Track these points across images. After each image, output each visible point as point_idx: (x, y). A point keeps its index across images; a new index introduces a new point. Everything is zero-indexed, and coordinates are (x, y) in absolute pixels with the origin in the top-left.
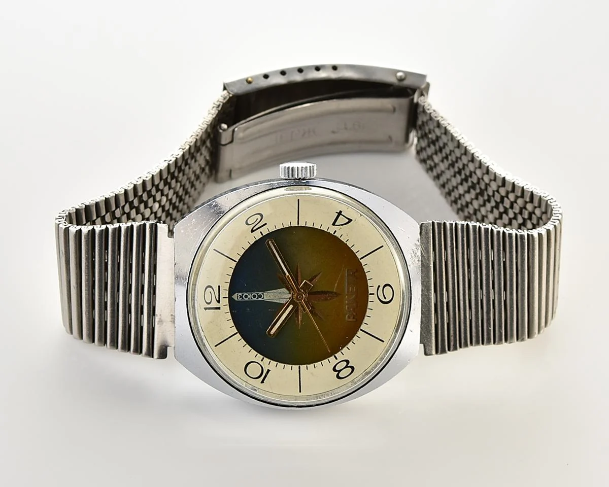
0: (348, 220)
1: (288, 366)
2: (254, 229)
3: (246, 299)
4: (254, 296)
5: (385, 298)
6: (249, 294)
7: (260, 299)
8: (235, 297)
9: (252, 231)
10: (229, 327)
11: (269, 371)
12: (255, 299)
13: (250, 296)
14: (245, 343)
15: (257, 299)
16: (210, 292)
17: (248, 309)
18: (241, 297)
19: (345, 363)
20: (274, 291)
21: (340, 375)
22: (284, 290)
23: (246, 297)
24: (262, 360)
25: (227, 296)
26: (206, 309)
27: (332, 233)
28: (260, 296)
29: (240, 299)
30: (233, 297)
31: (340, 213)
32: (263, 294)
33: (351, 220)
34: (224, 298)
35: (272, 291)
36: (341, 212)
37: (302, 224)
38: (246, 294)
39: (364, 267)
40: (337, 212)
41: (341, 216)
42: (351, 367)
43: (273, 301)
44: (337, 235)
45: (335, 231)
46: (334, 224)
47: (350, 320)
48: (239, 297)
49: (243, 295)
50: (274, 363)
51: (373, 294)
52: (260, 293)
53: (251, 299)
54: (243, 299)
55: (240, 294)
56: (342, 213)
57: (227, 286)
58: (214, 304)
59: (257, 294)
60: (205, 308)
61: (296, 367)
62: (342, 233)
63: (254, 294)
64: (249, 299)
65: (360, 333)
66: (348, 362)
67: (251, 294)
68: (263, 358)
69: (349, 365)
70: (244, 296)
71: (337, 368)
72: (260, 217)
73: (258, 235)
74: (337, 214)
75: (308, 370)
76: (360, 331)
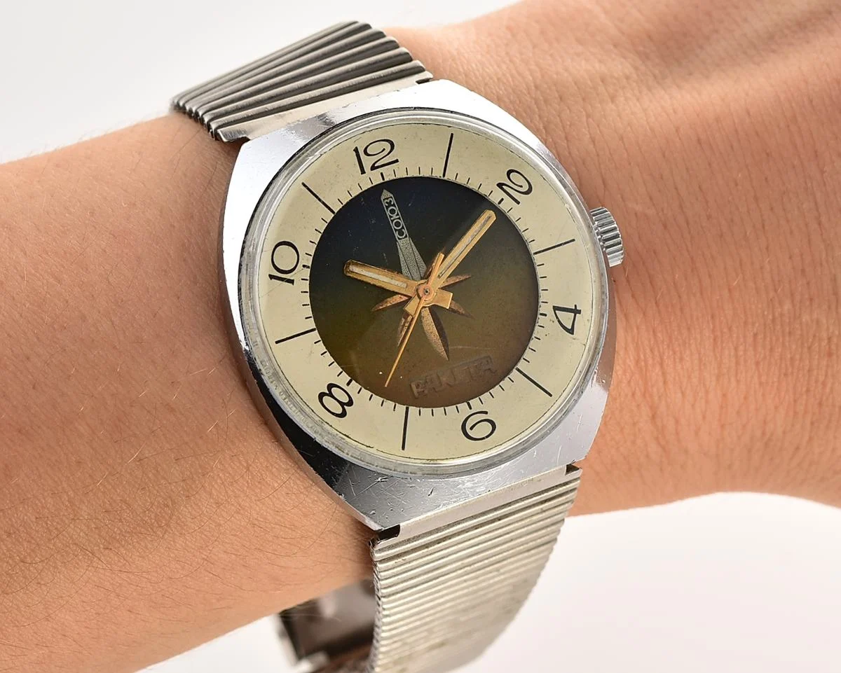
0: (570, 328)
1: (308, 311)
2: (504, 187)
3: (388, 213)
4: (398, 224)
5: (471, 428)
6: (398, 215)
7: (396, 234)
8: (386, 194)
10: (339, 197)
11: (292, 282)
12: (393, 225)
13: (395, 217)
14: (322, 232)
15: (396, 230)
16: (384, 149)
17: (373, 222)
18: (389, 204)
19: (346, 400)
20: (417, 253)
21: (326, 399)
22: (424, 268)
23: (393, 211)
24: (304, 266)
25: (386, 180)
26: (356, 150)
27: (541, 310)
28: (401, 233)
29: (385, 205)
30: (385, 191)
31: (576, 311)
32: (406, 236)
33: (573, 334)
34: (382, 174)
35: (415, 249)
36: (579, 312)
37: (537, 259)
38: (397, 209)
39: (507, 379)
40: (576, 306)
41: (573, 314)
42: (344, 410)
43: (401, 256)
44: (541, 320)
45: (546, 315)
46: (556, 308)
47: (414, 386)
48: (388, 201)
49: (394, 205)
50: (306, 286)
51: (471, 408)
52: (405, 231)
53: (392, 221)
54: (387, 207)
56: (577, 315)
57: (401, 174)
58: (368, 162)
59: (403, 228)
60: (356, 148)
61: (311, 324)
62: (546, 326)
63: (402, 223)
64: (391, 217)
65: (401, 408)
66: (350, 403)
67: (399, 218)
68: (308, 267)
69: (345, 407)
70: (391, 208)
71: (334, 390)
72: (526, 190)
73: (496, 196)
74: (574, 308)
75: (313, 345)
76: (405, 407)
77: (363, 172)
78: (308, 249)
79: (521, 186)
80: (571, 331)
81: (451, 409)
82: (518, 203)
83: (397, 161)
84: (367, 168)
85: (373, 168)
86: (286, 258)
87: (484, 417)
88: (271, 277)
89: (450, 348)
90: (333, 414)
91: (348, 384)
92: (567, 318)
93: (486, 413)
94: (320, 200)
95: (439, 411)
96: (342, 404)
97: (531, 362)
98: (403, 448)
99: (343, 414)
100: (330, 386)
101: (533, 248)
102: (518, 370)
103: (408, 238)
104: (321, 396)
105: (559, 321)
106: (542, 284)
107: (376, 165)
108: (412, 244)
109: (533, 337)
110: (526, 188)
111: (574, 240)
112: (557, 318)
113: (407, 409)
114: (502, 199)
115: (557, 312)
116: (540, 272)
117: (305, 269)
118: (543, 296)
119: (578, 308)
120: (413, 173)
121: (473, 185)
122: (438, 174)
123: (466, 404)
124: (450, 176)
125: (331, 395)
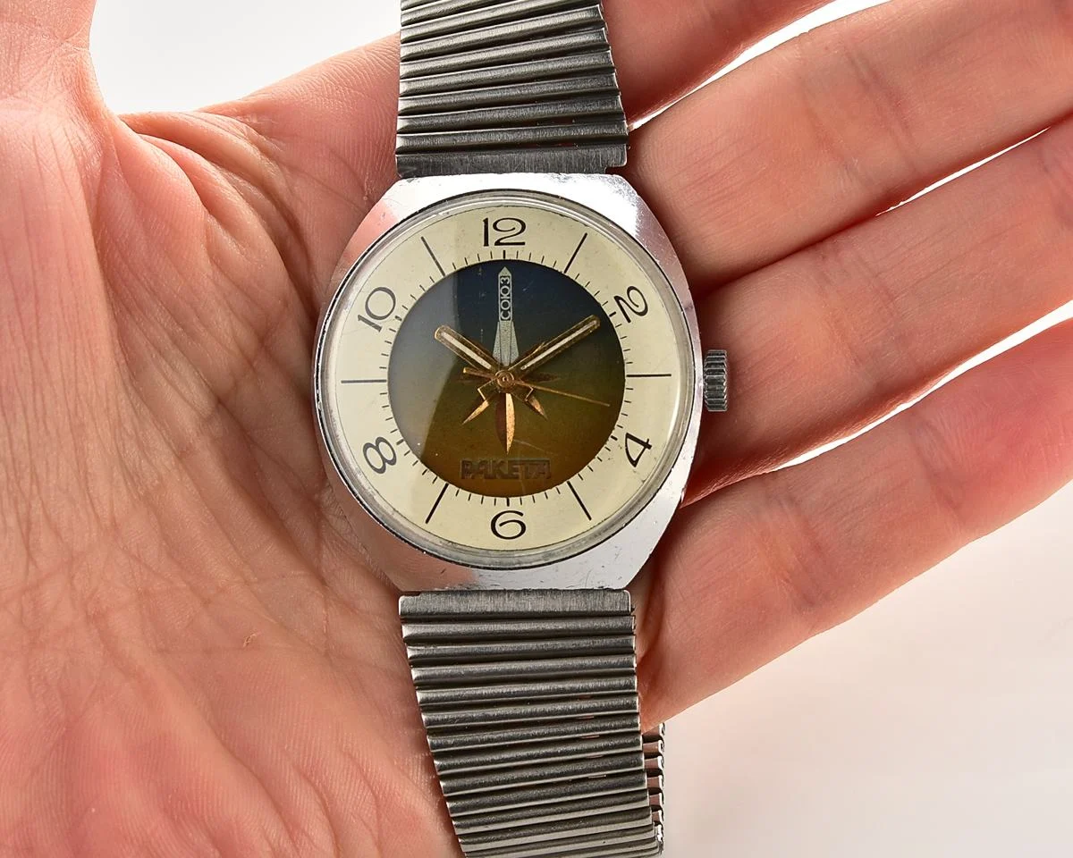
0: (634, 459)
1: (386, 362)
2: (621, 301)
3: (500, 291)
4: (505, 305)
5: (501, 525)
6: (509, 295)
7: (501, 314)
8: (505, 272)
9: (617, 299)
10: (454, 261)
11: (379, 328)
12: (501, 305)
13: (505, 297)
14: (426, 289)
15: (502, 310)
16: (514, 229)
17: (483, 295)
18: (505, 283)
19: (390, 458)
20: (514, 338)
21: (370, 450)
22: (516, 355)
23: (505, 291)
24: (397, 317)
25: (507, 258)
26: (486, 221)
27: (613, 433)
28: (505, 314)
29: (500, 281)
30: (505, 268)
31: (647, 445)
32: (509, 319)
33: (635, 466)
34: (504, 252)
35: (514, 334)
36: (649, 447)
37: (629, 382)
38: (510, 290)
39: (555, 488)
40: (648, 440)
41: (642, 447)
42: (384, 467)
43: (497, 336)
44: (610, 442)
45: (616, 439)
46: (628, 436)
48: (505, 279)
49: (508, 285)
50: (392, 337)
51: (508, 505)
52: (510, 314)
53: (501, 300)
54: (501, 285)
55: (510, 281)
56: (647, 449)
57: (524, 257)
58: (494, 236)
59: (509, 310)
60: (487, 219)
61: (384, 375)
62: (612, 451)
63: (510, 304)
64: (501, 295)
65: (441, 483)
66: (393, 462)
67: (509, 300)
68: (400, 319)
69: (387, 464)
70: (505, 287)
71: (381, 444)
72: (641, 311)
73: (609, 307)
74: (646, 441)
75: (379, 395)
76: (445, 483)
77: (486, 244)
78: (406, 302)
79: (637, 306)
80: (634, 463)
81: (489, 500)
82: (629, 321)
83: (523, 244)
84: (492, 241)
85: (498, 243)
86: (381, 304)
87: (518, 517)
88: (360, 318)
90: (372, 466)
91: (398, 443)
92: (635, 449)
93: (521, 514)
94: (434, 258)
95: (476, 497)
96: (384, 460)
97: (584, 480)
98: (427, 521)
99: (382, 471)
100: (380, 440)
101: (628, 370)
102: (569, 484)
103: (510, 321)
104: (367, 446)
105: (627, 449)
106: (625, 408)
107: (501, 241)
108: (513, 328)
109: (596, 456)
110: (641, 309)
111: (670, 375)
112: (626, 446)
113: (447, 485)
114: (615, 313)
115: (628, 440)
116: (627, 395)
117: (397, 320)
118: (621, 420)
119: (650, 443)
120: (536, 260)
121: (591, 290)
122: (560, 268)
123: (505, 499)
124: (571, 274)
125: (377, 448)
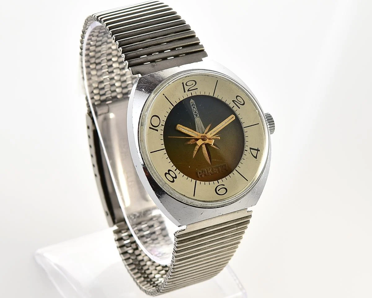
1: (163, 142)
2: (235, 102)
3: (192, 108)
4: (195, 112)
5: (219, 190)
6: (196, 109)
7: (195, 116)
8: (192, 101)
10: (176, 100)
11: (157, 130)
13: (195, 110)
14: (169, 113)
16: (193, 84)
19: (174, 176)
20: (202, 123)
23: (194, 107)
26: (183, 83)
27: (245, 149)
28: (197, 116)
29: (191, 104)
30: (191, 99)
32: (198, 117)
34: (191, 93)
36: (259, 151)
37: (245, 130)
38: (195, 107)
39: (232, 173)
41: (257, 151)
43: (196, 124)
44: (245, 152)
45: (247, 151)
47: (198, 173)
48: (193, 103)
49: (194, 105)
50: (162, 133)
51: (218, 183)
52: (198, 115)
54: (192, 106)
57: (198, 94)
58: (187, 88)
59: (197, 114)
61: (163, 147)
62: (247, 155)
63: (197, 112)
64: (193, 109)
65: (194, 181)
67: (196, 110)
70: (193, 106)
71: (170, 172)
73: (231, 105)
74: (257, 149)
75: (164, 155)
77: (185, 92)
78: (164, 119)
80: (256, 157)
81: (211, 183)
82: (239, 108)
83: (197, 89)
84: (186, 90)
85: (188, 91)
86: (156, 122)
87: (223, 187)
88: (150, 128)
89: (212, 160)
90: (170, 181)
91: (175, 170)
92: (255, 153)
93: (224, 185)
94: (169, 101)
96: (173, 178)
98: (194, 196)
99: (173, 181)
101: (244, 125)
102: (236, 170)
103: (199, 118)
105: (252, 153)
106: (246, 139)
108: (201, 120)
109: (242, 158)
110: (242, 103)
111: (259, 124)
112: (251, 152)
113: (196, 181)
114: (234, 106)
115: (251, 150)
116: (246, 134)
117: (162, 126)
118: (246, 144)
119: (259, 149)
120: (203, 94)
121: (224, 100)
124: (215, 96)
125: (169, 174)
